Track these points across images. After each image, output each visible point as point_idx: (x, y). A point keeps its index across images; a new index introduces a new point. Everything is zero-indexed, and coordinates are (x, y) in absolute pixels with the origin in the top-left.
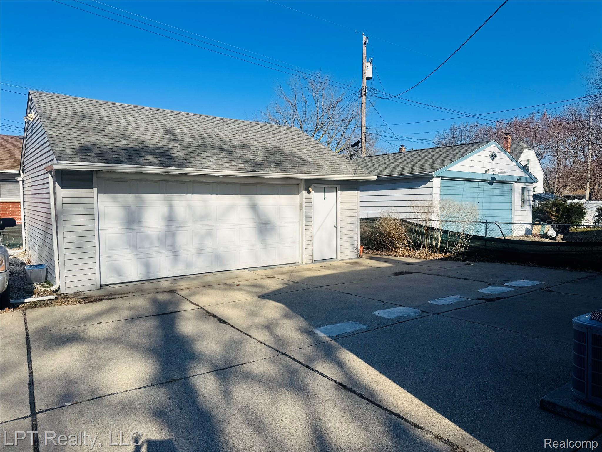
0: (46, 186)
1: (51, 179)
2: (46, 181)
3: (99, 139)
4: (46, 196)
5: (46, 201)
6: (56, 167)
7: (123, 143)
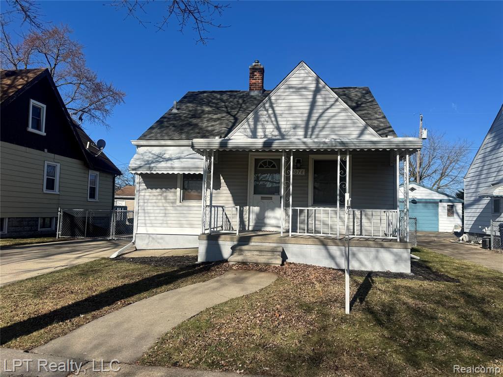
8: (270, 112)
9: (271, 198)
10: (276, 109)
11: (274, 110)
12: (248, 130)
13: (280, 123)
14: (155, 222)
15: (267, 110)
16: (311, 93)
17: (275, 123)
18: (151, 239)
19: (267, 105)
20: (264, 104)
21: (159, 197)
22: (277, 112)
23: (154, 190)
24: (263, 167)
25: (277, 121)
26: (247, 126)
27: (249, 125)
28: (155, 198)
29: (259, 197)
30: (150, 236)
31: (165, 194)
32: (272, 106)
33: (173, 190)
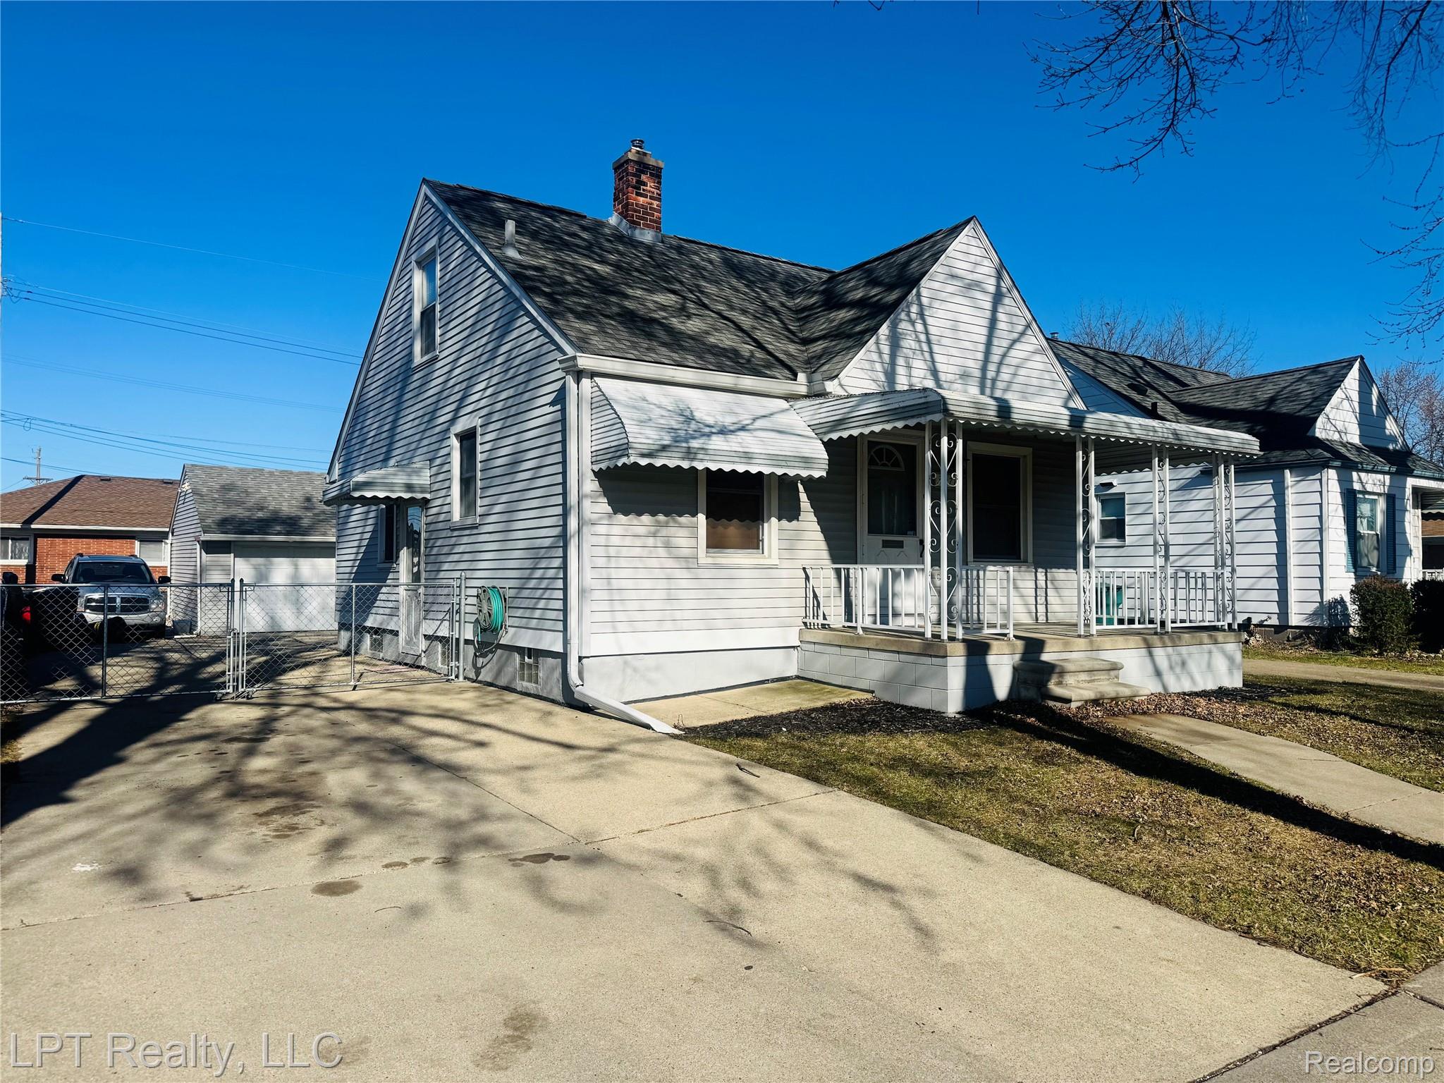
0: (194, 551)
1: (198, 547)
2: (194, 547)
3: (240, 512)
4: (194, 559)
5: (194, 564)
6: (202, 538)
7: (260, 514)
8: (920, 327)
9: (900, 545)
10: (930, 321)
11: (925, 324)
12: (878, 367)
13: (938, 358)
14: (639, 616)
15: (913, 323)
16: (989, 298)
17: (927, 355)
18: (629, 671)
19: (914, 309)
20: (908, 306)
21: (651, 541)
22: (932, 330)
23: (632, 518)
24: (877, 464)
25: (931, 352)
26: (875, 357)
27: (880, 353)
28: (638, 542)
29: (879, 539)
30: (626, 663)
31: (664, 532)
32: (921, 315)
33: (685, 519)
